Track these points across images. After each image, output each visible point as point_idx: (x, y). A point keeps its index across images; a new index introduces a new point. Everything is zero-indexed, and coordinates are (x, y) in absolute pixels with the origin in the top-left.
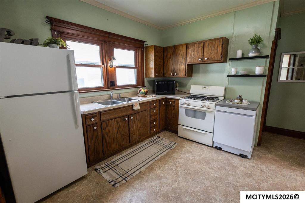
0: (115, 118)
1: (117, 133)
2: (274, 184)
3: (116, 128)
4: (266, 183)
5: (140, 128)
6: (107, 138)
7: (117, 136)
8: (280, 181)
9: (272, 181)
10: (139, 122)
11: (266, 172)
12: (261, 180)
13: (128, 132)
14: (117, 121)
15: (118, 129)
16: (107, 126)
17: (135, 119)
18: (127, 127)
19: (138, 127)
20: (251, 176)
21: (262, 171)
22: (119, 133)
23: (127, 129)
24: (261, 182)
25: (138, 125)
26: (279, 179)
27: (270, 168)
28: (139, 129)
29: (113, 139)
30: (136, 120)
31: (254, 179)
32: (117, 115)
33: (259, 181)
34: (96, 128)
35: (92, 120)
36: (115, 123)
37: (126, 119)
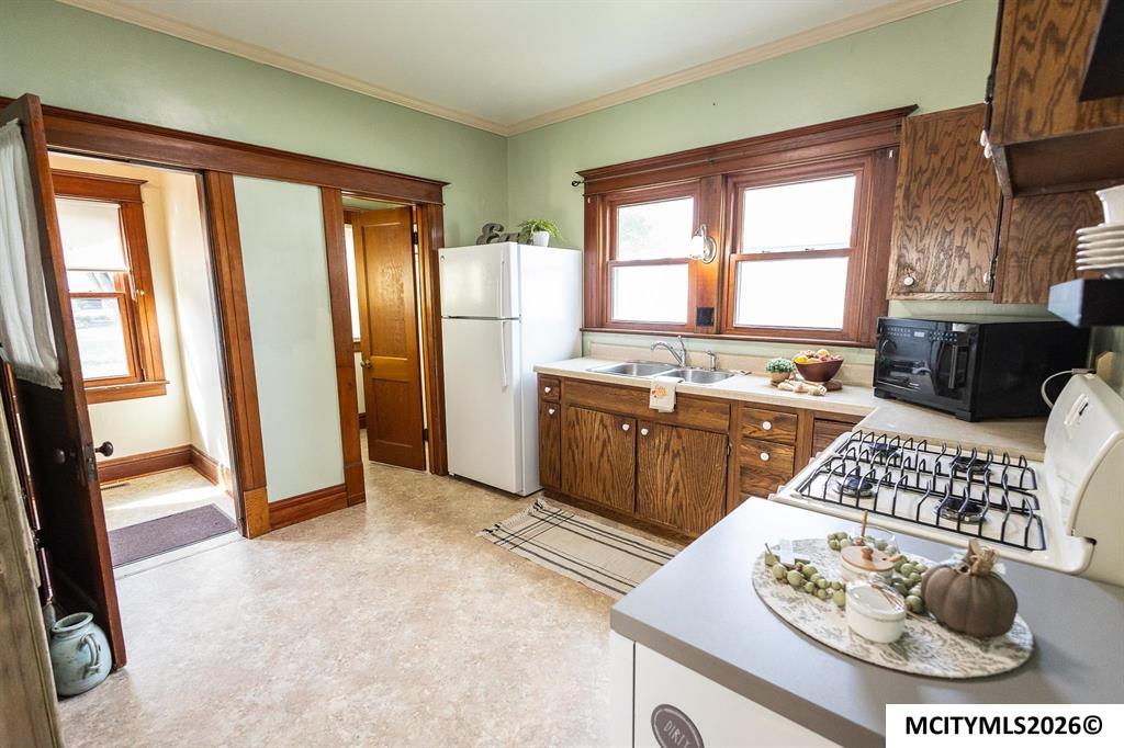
0: (599, 410)
1: (602, 454)
3: (597, 438)
5: (681, 486)
6: (576, 452)
7: (599, 462)
10: (677, 461)
13: (632, 471)
14: (602, 420)
15: (604, 445)
16: (578, 423)
17: (663, 446)
18: (632, 455)
19: (673, 479)
22: (606, 458)
23: (631, 461)
25: (672, 471)
28: (677, 490)
29: (591, 464)
30: (667, 448)
32: (604, 405)
34: (551, 411)
35: (547, 390)
36: (598, 422)
37: (626, 427)
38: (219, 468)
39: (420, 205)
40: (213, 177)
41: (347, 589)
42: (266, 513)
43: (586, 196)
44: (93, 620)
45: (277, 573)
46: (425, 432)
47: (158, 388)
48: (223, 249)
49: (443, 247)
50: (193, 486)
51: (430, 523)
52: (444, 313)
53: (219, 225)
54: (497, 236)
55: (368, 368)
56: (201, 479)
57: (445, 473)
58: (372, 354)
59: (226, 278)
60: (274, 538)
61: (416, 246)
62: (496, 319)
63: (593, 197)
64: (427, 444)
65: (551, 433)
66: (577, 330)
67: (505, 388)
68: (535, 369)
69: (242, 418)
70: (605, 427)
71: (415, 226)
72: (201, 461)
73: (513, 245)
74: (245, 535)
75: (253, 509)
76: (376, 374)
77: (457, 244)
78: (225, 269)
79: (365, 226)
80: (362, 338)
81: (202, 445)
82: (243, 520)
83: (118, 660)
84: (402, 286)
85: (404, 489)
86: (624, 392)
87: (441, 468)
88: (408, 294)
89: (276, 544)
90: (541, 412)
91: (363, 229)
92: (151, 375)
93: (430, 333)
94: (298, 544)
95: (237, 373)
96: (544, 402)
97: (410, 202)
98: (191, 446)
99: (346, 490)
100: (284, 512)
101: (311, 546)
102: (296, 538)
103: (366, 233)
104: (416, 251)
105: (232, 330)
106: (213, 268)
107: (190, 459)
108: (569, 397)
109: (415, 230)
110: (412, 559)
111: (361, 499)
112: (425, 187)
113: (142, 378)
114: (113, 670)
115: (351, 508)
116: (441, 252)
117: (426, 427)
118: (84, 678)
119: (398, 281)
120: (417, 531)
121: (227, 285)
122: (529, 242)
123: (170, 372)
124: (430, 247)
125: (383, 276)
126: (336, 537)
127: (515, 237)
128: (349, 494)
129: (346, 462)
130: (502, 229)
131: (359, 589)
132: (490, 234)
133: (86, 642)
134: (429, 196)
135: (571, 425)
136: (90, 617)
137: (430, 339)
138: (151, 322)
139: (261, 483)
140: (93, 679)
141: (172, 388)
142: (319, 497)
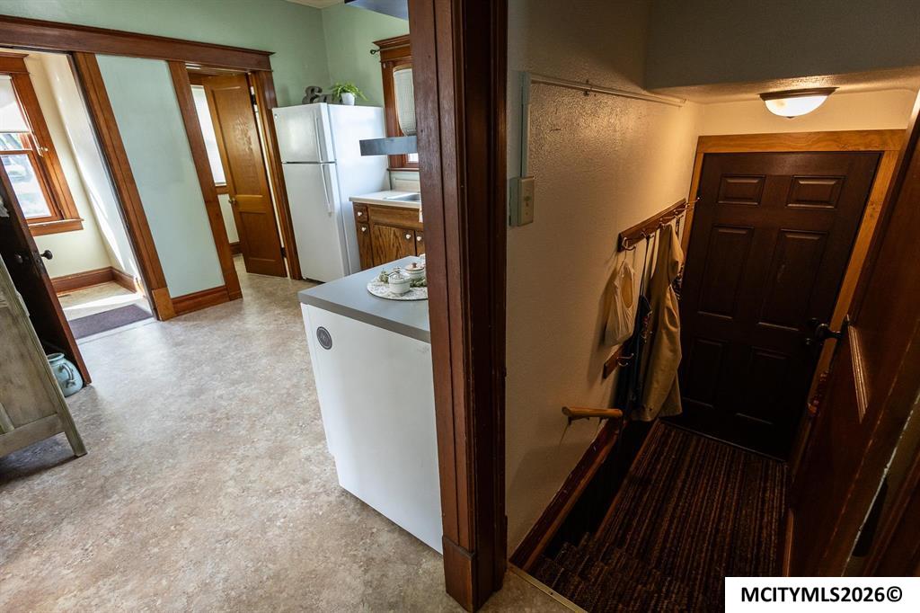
0: (392, 226)
2: (221, 489)
4: (233, 476)
8: (219, 510)
9: (229, 490)
11: (266, 499)
12: (248, 470)
15: (397, 250)
16: (381, 236)
20: (270, 458)
21: (277, 492)
24: (240, 466)
26: (225, 513)
27: (278, 524)
31: (257, 457)
32: (395, 222)
33: (247, 463)
34: (363, 229)
35: (359, 214)
36: (392, 236)
37: (408, 236)
38: (135, 280)
39: (253, 72)
40: (80, 57)
41: (228, 343)
42: (171, 305)
43: (382, 62)
44: (64, 357)
45: (182, 338)
46: (282, 250)
47: (76, 225)
48: (99, 114)
49: (276, 106)
50: (118, 294)
51: (286, 307)
52: (283, 160)
53: (93, 96)
54: (317, 96)
55: (235, 204)
56: (123, 289)
57: (300, 278)
58: (236, 194)
59: (107, 137)
60: (180, 320)
61: (256, 107)
62: (317, 163)
63: (387, 63)
64: (285, 259)
65: (366, 244)
66: (384, 170)
67: (330, 214)
68: (350, 199)
69: (140, 239)
70: (397, 237)
71: (252, 88)
72: (122, 278)
73: (323, 106)
74: (158, 319)
75: (160, 302)
76: (241, 209)
77: (288, 104)
78: (105, 130)
79: (215, 90)
80: (227, 182)
81: (120, 266)
82: (155, 309)
83: (86, 380)
84: (249, 138)
85: (270, 289)
86: (405, 212)
87: (297, 275)
88: (255, 146)
89: (180, 323)
90: (358, 230)
91: (213, 92)
92: (68, 214)
93: (276, 176)
94: (195, 323)
95: (130, 208)
96: (360, 222)
97: (245, 70)
98: (111, 267)
99: (227, 289)
100: (183, 304)
101: (204, 323)
102: (195, 320)
103: (216, 95)
104: (256, 110)
105: (119, 177)
106: (95, 129)
107: (112, 276)
108: (373, 218)
109: (253, 93)
110: (272, 326)
111: (239, 295)
112: (255, 56)
113: (62, 217)
114: (84, 386)
115: (232, 302)
116: (274, 110)
117: (283, 246)
118: (67, 387)
119: (246, 135)
120: (276, 312)
121: (108, 142)
122: (341, 102)
123: (82, 212)
124: (266, 107)
125: (235, 131)
126: (222, 318)
127: (331, 98)
128: (229, 293)
129: (224, 270)
130: (320, 91)
131: (235, 343)
132: (312, 96)
133: (63, 367)
134: (259, 64)
135: (377, 238)
136: (63, 355)
137: (277, 180)
138: (58, 172)
139: (162, 284)
140: (72, 389)
141: (87, 223)
142: (208, 294)
